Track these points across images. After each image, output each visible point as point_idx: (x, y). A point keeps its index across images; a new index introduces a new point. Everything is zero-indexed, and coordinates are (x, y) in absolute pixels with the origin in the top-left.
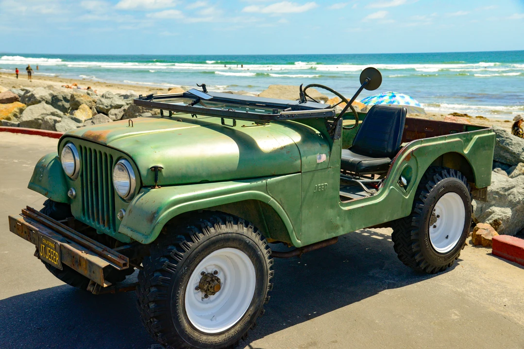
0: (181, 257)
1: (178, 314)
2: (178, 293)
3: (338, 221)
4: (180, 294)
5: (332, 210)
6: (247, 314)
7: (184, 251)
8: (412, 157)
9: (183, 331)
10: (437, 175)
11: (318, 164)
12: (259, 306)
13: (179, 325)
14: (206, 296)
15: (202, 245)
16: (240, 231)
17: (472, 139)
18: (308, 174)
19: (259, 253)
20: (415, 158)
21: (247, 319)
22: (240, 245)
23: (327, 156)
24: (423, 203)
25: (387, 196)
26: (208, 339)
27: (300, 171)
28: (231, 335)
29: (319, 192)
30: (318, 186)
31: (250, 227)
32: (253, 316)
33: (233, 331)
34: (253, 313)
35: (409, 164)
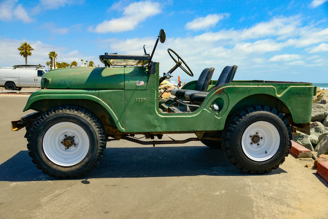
0: (41, 121)
1: (38, 150)
2: (38, 139)
3: (156, 122)
4: (39, 140)
5: (150, 115)
6: (84, 161)
7: (42, 118)
8: (223, 93)
9: (41, 159)
10: (252, 108)
11: (138, 86)
12: (92, 158)
13: (39, 155)
14: (68, 148)
15: (53, 117)
16: (79, 115)
17: (287, 88)
18: (130, 91)
19: (91, 129)
20: (226, 93)
21: (83, 163)
22: (78, 122)
23: (145, 83)
24: (236, 124)
25: (199, 114)
26: (57, 168)
27: (123, 88)
28: (72, 170)
29: (140, 103)
30: (138, 99)
31: (87, 114)
32: (87, 163)
33: (74, 167)
34: (87, 161)
35: (220, 97)
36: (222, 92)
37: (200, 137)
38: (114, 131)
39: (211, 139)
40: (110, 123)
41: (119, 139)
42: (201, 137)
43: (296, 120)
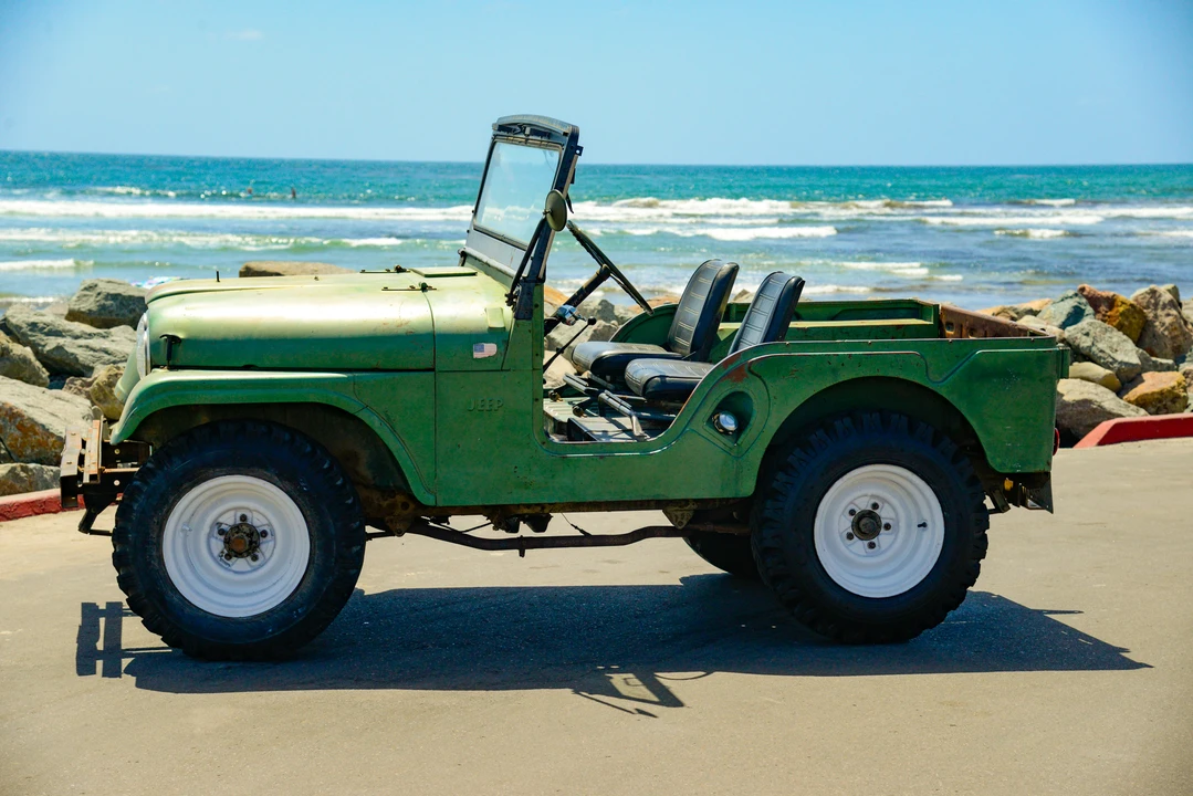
3: (534, 474)
5: (516, 452)
8: (750, 375)
11: (477, 360)
18: (452, 374)
20: (760, 377)
23: (498, 348)
29: (482, 414)
30: (478, 401)
35: (741, 390)
36: (747, 372)
37: (681, 523)
38: (385, 504)
39: (721, 529)
40: (374, 478)
41: (400, 534)
42: (685, 522)
43: (998, 460)
